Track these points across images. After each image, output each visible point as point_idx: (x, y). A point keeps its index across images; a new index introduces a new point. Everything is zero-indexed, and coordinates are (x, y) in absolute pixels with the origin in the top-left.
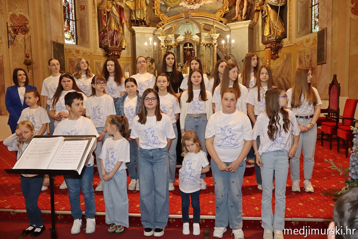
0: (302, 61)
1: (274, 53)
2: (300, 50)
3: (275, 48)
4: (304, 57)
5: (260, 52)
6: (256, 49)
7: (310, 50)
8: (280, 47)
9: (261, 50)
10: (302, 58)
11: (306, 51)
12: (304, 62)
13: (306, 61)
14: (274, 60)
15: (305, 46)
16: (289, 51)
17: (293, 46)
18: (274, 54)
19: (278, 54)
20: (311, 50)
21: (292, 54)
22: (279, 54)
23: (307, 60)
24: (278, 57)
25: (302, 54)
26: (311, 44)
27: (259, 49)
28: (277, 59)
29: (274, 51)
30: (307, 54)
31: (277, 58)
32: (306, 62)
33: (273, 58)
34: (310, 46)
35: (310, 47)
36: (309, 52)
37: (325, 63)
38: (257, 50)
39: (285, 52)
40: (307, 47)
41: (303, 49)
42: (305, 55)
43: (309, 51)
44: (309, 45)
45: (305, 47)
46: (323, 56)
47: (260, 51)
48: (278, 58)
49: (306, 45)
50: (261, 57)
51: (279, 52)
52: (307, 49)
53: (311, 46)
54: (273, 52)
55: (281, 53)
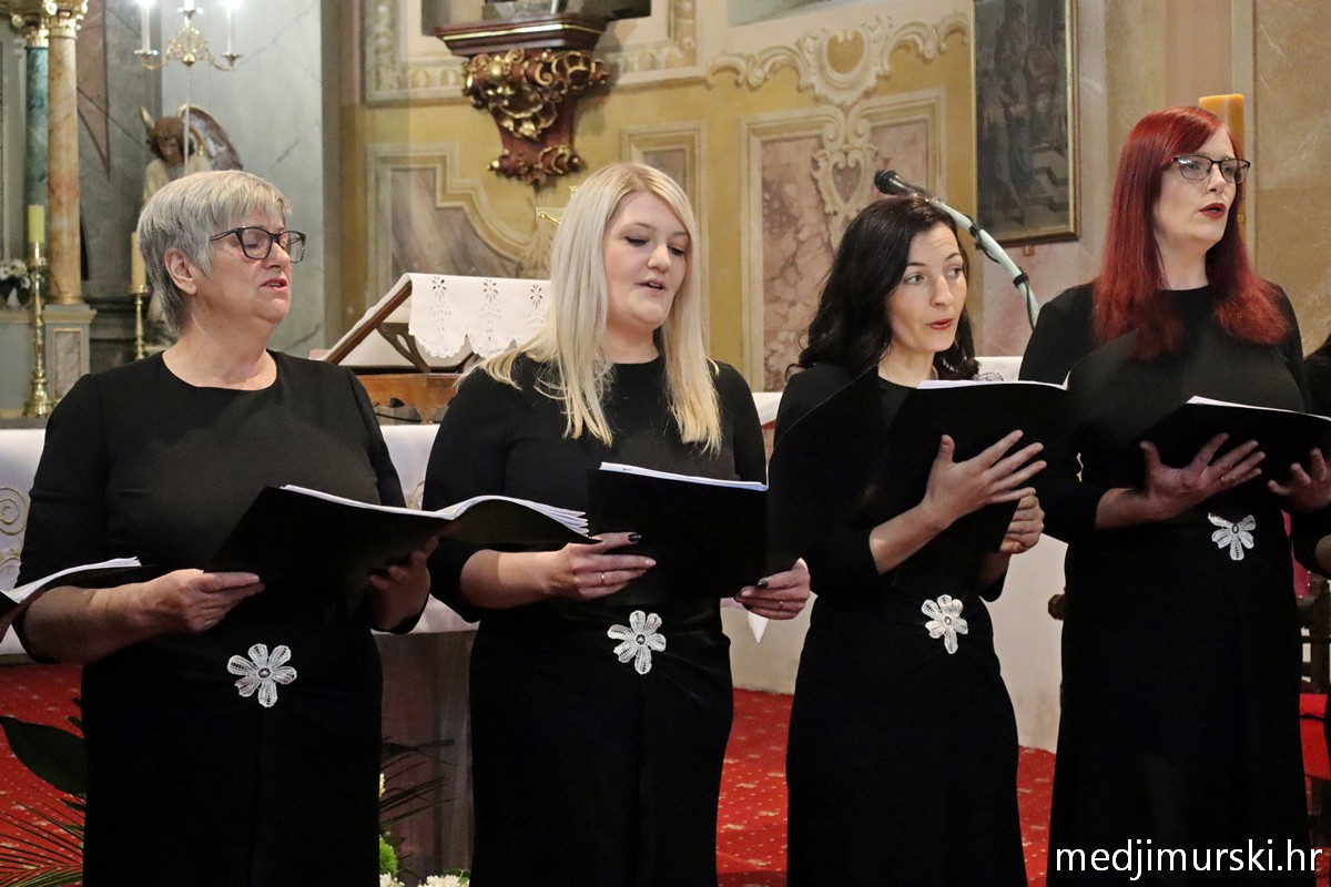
0: (794, 211)
1: (544, 130)
2: (767, 118)
3: (560, 86)
4: (815, 181)
5: (414, 114)
6: (371, 84)
7: (864, 127)
8: (593, 87)
9: (422, 93)
10: (790, 190)
11: (829, 132)
12: (810, 218)
13: (829, 208)
14: (536, 185)
15: (820, 90)
16: (677, 126)
17: (709, 87)
18: (544, 137)
19: (571, 141)
20: (874, 130)
21: (703, 151)
22: (584, 143)
23: (834, 201)
24: (573, 168)
25: (795, 156)
26: (871, 82)
27: (402, 84)
28: (562, 182)
29: (546, 112)
30: (837, 158)
31: (566, 173)
32: (827, 217)
33: (531, 169)
34: (867, 94)
35: (866, 103)
36: (858, 143)
37: (1070, 237)
38: (383, 94)
39: (633, 128)
40: (837, 99)
41: (798, 114)
42: (822, 163)
43: (859, 136)
44: (852, 86)
45: (817, 100)
46: (1043, 179)
47: (405, 104)
48: (573, 177)
49: (828, 83)
50: (423, 159)
51: (584, 123)
52: (840, 115)
53: (874, 101)
54: (535, 120)
55: (598, 129)
